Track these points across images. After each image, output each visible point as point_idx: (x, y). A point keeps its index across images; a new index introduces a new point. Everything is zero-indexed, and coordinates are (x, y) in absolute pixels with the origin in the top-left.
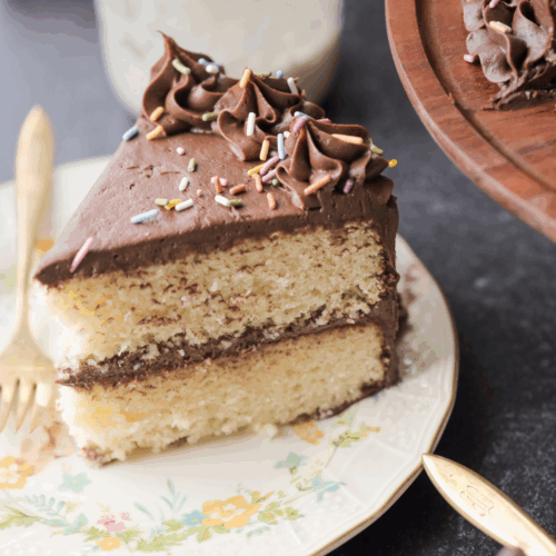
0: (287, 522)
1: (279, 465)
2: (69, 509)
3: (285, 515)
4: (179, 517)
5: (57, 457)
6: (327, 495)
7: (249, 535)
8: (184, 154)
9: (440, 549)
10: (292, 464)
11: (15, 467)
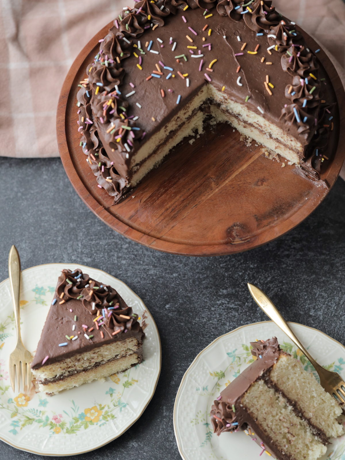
0: (111, 421)
1: (107, 393)
2: (43, 414)
3: (111, 417)
4: (77, 416)
5: (36, 393)
6: (123, 409)
7: (100, 426)
8: (73, 312)
9: (158, 420)
10: (111, 392)
11: (23, 398)
